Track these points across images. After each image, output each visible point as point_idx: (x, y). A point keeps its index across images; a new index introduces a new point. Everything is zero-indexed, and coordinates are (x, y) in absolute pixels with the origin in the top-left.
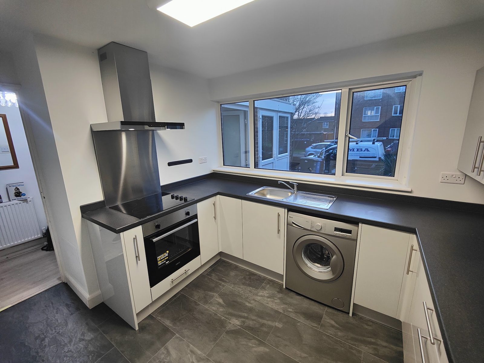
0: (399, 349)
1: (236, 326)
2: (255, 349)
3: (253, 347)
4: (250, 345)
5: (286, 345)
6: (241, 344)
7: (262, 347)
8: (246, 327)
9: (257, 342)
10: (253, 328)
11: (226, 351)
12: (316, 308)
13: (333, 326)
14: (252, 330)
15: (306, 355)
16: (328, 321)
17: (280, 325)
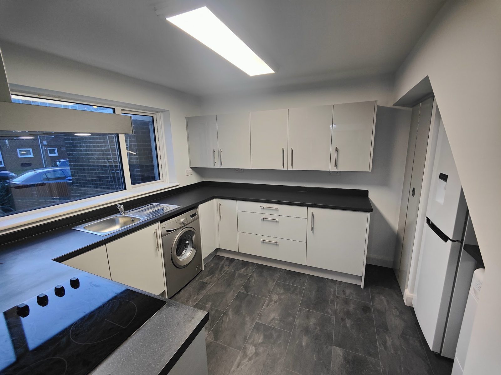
0: (225, 259)
1: (210, 334)
2: (231, 317)
3: (229, 318)
4: (227, 320)
5: (226, 300)
6: (227, 327)
7: (229, 313)
8: (211, 326)
9: (225, 316)
10: (212, 321)
11: (235, 336)
12: (194, 284)
13: (211, 278)
14: (214, 321)
15: (233, 290)
16: (207, 279)
17: (210, 303)
